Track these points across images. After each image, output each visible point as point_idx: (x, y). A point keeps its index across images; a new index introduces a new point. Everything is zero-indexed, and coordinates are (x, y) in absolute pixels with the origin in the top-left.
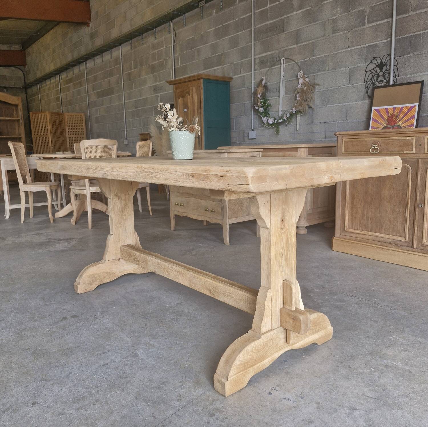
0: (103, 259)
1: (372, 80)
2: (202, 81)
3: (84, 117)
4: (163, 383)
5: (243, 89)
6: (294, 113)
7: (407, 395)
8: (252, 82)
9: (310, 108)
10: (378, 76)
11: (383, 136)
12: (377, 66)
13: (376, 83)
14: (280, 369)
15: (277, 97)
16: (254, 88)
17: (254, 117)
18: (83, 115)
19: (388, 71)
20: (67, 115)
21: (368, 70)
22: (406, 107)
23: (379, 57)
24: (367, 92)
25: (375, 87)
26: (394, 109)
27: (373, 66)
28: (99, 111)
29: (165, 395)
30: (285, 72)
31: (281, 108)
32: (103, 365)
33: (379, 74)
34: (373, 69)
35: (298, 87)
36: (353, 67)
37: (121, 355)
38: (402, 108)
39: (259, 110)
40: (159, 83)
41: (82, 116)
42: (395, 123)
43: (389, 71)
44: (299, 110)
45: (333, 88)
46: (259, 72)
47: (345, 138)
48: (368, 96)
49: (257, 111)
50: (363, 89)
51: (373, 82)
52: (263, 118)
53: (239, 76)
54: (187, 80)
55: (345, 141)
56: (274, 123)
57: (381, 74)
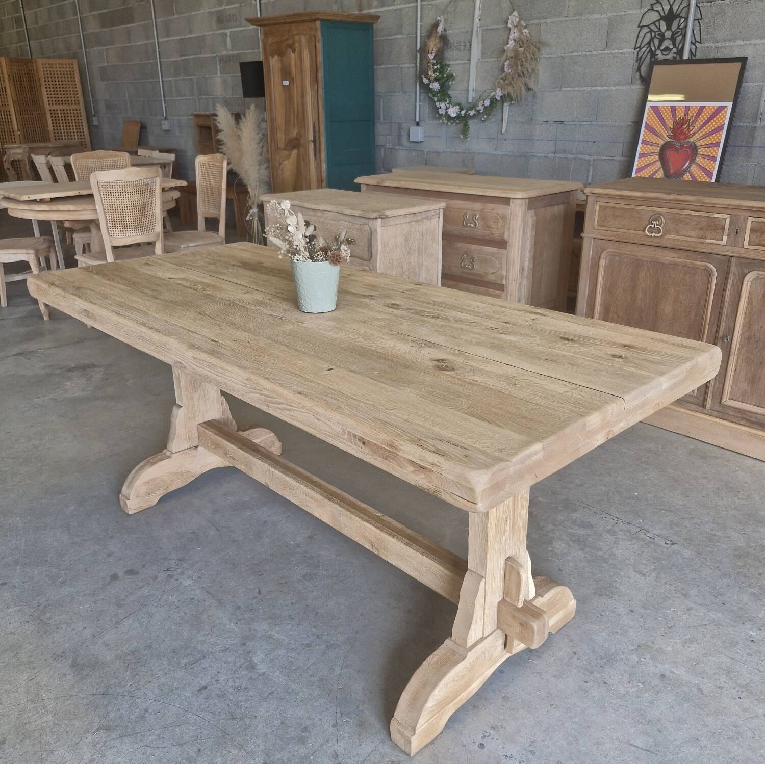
0: (166, 448)
1: (650, 46)
2: (318, 24)
3: (76, 67)
4: (306, 728)
5: (398, 36)
6: (499, 99)
7: (695, 740)
8: (417, 25)
9: (529, 89)
10: (662, 38)
11: (672, 205)
12: (662, 18)
13: (657, 53)
14: (493, 691)
15: (466, 61)
16: (421, 36)
17: (420, 99)
18: (75, 62)
19: (682, 29)
20: (42, 64)
21: (643, 23)
22: (709, 107)
24: (639, 70)
25: (655, 62)
26: (687, 108)
27: (654, 16)
28: (107, 56)
29: (312, 755)
30: (482, 9)
31: (473, 84)
32: (199, 691)
33: (664, 33)
34: (654, 23)
35: (509, 45)
36: (615, 14)
37: (225, 665)
38: (702, 108)
39: (431, 86)
40: (226, 7)
41: (72, 64)
42: (686, 138)
43: (683, 31)
44: (508, 94)
45: (574, 54)
46: (431, 5)
47: (601, 200)
48: (641, 76)
49: (426, 88)
50: (631, 62)
51: (651, 50)
52: (437, 104)
53: (390, 8)
54: (288, 20)
55: (600, 207)
56: (458, 117)
57: (668, 34)
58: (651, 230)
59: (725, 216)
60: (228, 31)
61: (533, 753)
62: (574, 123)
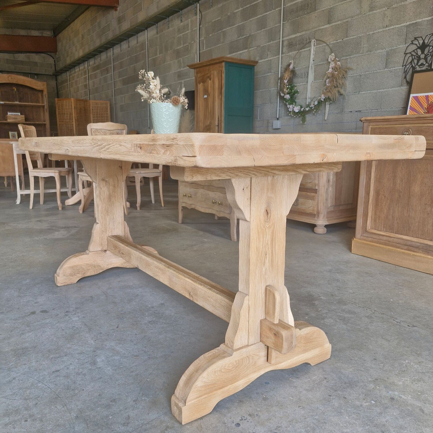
0: (87, 250)
1: (412, 64)
2: (223, 64)
3: (109, 105)
4: (114, 400)
5: (269, 74)
6: (323, 100)
8: (279, 67)
9: (341, 95)
10: (419, 58)
11: (416, 122)
12: (419, 48)
13: (416, 67)
14: (257, 393)
15: (305, 83)
16: (281, 73)
17: (279, 105)
18: (108, 102)
19: (431, 52)
20: (92, 103)
21: (407, 52)
23: (421, 37)
24: (405, 77)
25: (415, 72)
27: (414, 47)
28: (124, 100)
29: (111, 416)
30: (315, 55)
31: (309, 95)
33: (420, 56)
34: (414, 51)
35: (329, 71)
36: (390, 49)
37: (77, 361)
39: (285, 97)
40: (183, 69)
41: (107, 103)
43: (432, 54)
44: (328, 98)
45: (367, 73)
46: (287, 55)
47: (372, 124)
48: (407, 81)
49: (282, 98)
50: (401, 74)
51: (412, 66)
52: (288, 106)
53: (265, 60)
54: (208, 64)
55: (371, 128)
56: (300, 112)
57: (423, 56)
60: (183, 81)
62: (367, 111)
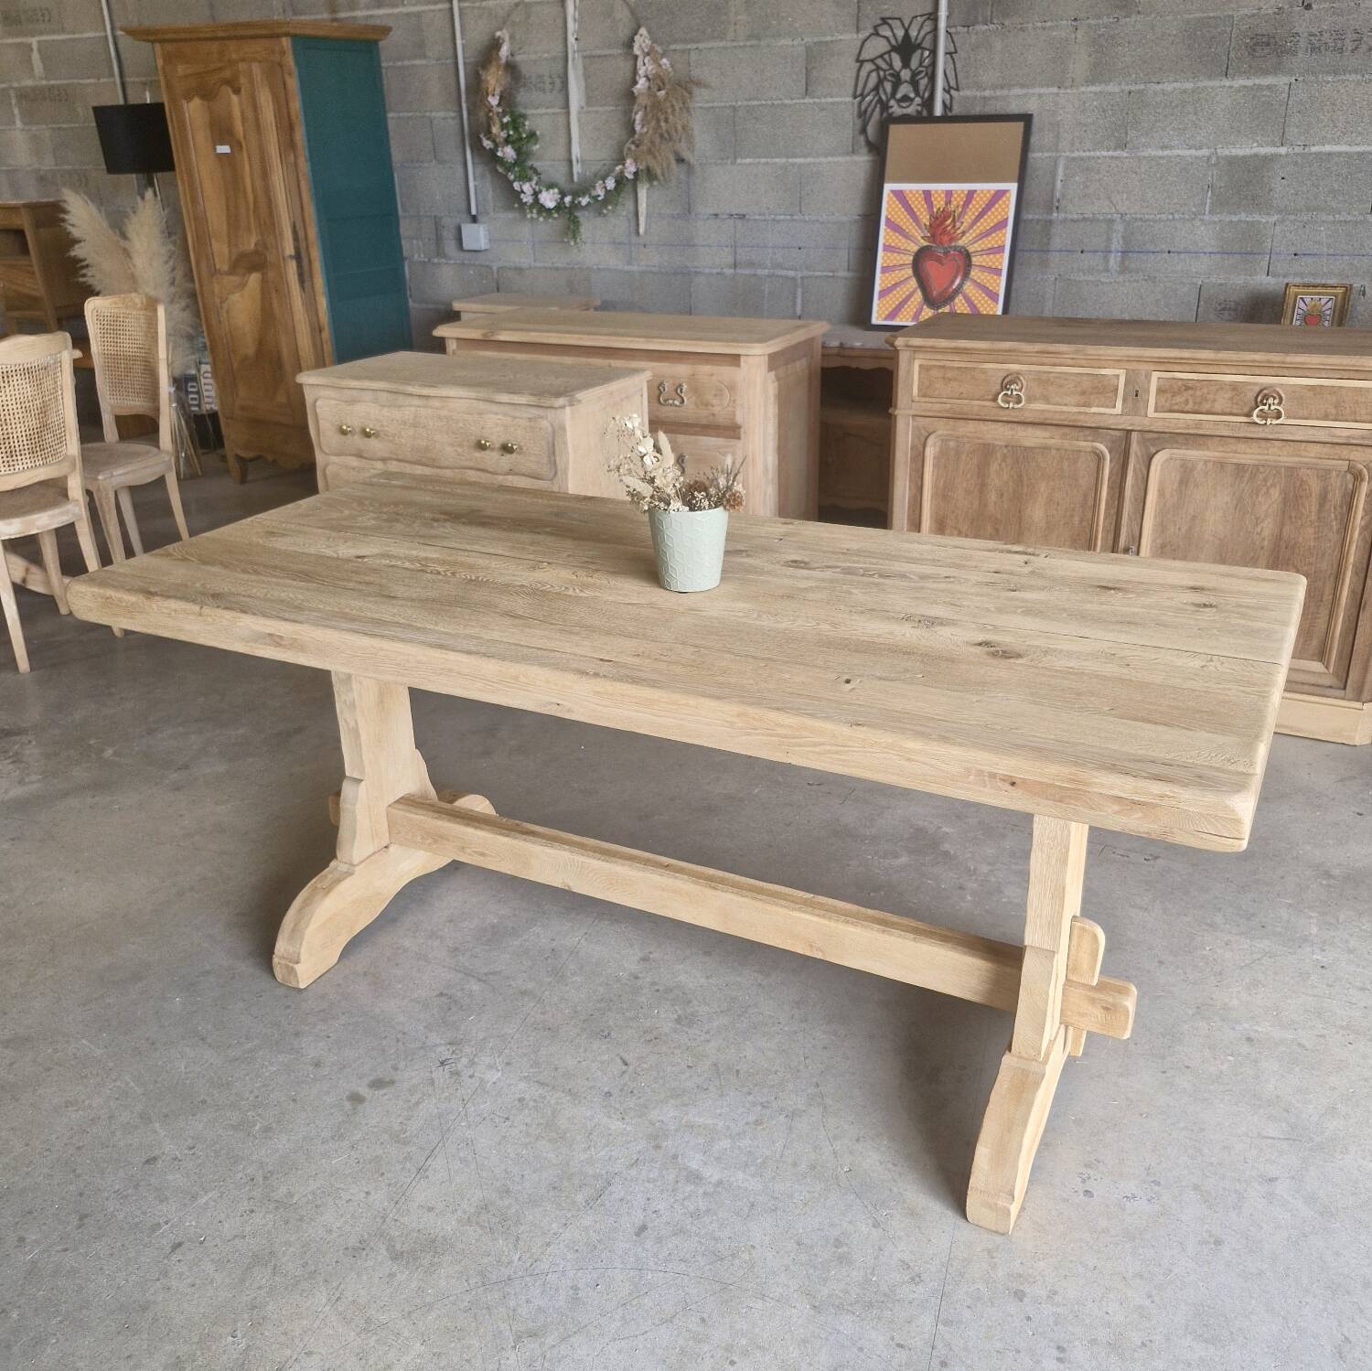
1: (878, 93)
2: (286, 43)
4: (838, 1240)
5: (417, 62)
6: (630, 177)
8: (455, 44)
9: (680, 160)
12: (894, 49)
13: (890, 104)
15: (559, 110)
16: (465, 63)
17: (474, 173)
19: (927, 67)
21: (864, 56)
22: (982, 191)
23: (900, 19)
24: (864, 131)
26: (949, 194)
27: (881, 46)
30: (580, 21)
31: (576, 151)
32: (638, 1234)
33: (899, 73)
34: (881, 56)
35: (638, 86)
36: (816, 40)
38: (971, 194)
42: (951, 240)
43: (930, 71)
44: (646, 169)
45: (753, 102)
46: (479, 8)
47: (921, 356)
48: (868, 143)
49: (491, 158)
50: (850, 118)
51: (880, 100)
52: (516, 185)
53: (396, 11)
54: (220, 34)
55: (920, 366)
56: (560, 207)
57: (906, 74)
58: (1006, 398)
59: (1117, 372)
60: (34, 41)
61: (1157, 1183)
62: (762, 217)
